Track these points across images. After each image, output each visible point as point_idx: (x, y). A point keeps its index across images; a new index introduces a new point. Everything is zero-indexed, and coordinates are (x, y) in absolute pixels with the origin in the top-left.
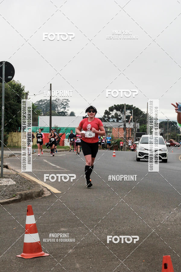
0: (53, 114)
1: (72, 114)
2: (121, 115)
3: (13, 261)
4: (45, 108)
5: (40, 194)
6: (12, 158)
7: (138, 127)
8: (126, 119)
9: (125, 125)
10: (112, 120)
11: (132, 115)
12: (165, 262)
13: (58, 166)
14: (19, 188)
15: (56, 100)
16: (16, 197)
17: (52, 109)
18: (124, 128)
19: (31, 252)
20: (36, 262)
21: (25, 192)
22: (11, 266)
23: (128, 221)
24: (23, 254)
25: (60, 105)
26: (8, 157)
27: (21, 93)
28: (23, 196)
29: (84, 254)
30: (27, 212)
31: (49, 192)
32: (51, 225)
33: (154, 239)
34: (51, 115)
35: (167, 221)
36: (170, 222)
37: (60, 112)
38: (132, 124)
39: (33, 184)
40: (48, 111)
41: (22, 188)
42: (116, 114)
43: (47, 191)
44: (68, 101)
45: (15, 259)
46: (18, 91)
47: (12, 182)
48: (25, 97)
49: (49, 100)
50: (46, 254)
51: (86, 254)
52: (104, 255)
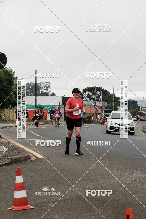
0: (38, 94)
1: (53, 95)
2: (92, 95)
3: (5, 212)
4: (31, 90)
5: (27, 158)
6: (5, 130)
7: (106, 105)
8: (97, 99)
9: (95, 104)
10: (85, 100)
11: (101, 96)
12: (127, 214)
13: (42, 136)
14: (10, 154)
16: (8, 161)
17: (37, 90)
18: (95, 106)
19: (20, 205)
20: (24, 214)
21: (15, 157)
22: (3, 216)
23: (98, 181)
24: (13, 207)
25: (44, 87)
26: (2, 129)
27: (12, 77)
28: (14, 161)
29: (63, 207)
30: (17, 173)
31: (34, 157)
32: (35, 184)
33: (119, 196)
34: (36, 95)
36: (132, 181)
37: (44, 93)
38: (101, 102)
39: (22, 150)
40: (34, 92)
41: (12, 154)
42: (88, 94)
43: (33, 156)
44: (50, 84)
45: (6, 211)
46: (9, 76)
47: (4, 149)
48: (15, 81)
49: (34, 83)
50: (32, 207)
51: (64, 207)
52: (79, 208)
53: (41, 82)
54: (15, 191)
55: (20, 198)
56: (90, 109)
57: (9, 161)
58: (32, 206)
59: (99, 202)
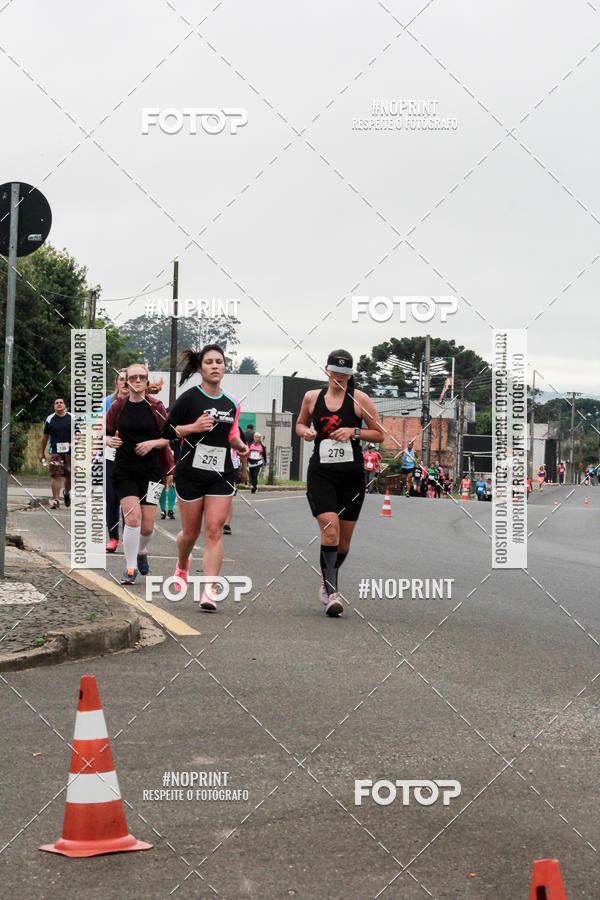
1: (248, 368)
2: (413, 372)
3: (29, 863)
4: (155, 344)
5: (129, 637)
6: (39, 513)
7: (471, 415)
8: (432, 389)
9: (425, 409)
10: (383, 392)
11: (450, 375)
12: (540, 883)
14: (56, 617)
15: (195, 318)
16: (45, 645)
18: (423, 417)
19: (91, 834)
20: (106, 871)
21: (78, 629)
22: (19, 880)
23: (425, 739)
24: (61, 841)
25: (208, 337)
26: (25, 509)
27: (75, 292)
28: (71, 645)
29: (272, 845)
30: (81, 698)
31: (159, 632)
32: (160, 746)
33: (511, 802)
34: (173, 369)
35: (558, 741)
36: (568, 742)
38: (451, 404)
39: (106, 602)
40: (167, 354)
41: (68, 618)
42: (396, 370)
43: (152, 627)
44: (235, 323)
45: (34, 859)
46: (62, 285)
47: (33, 596)
48: (86, 305)
49: (169, 318)
50: (141, 845)
51: (277, 847)
52: (340, 851)
54: (72, 776)
55: (92, 806)
56: (404, 431)
57: (50, 648)
58: (143, 840)
59: (425, 827)
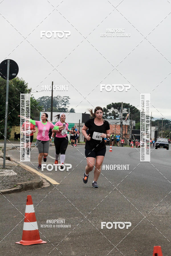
0: (54, 110)
1: (72, 111)
2: (118, 112)
3: (13, 247)
4: (46, 104)
5: (40, 185)
6: (14, 151)
7: (134, 124)
8: (123, 117)
9: (121, 122)
10: (110, 118)
11: (128, 113)
12: (155, 252)
14: (20, 179)
15: (58, 97)
17: (54, 105)
18: (121, 125)
19: (30, 239)
20: (34, 249)
21: (26, 182)
22: (10, 251)
23: (122, 213)
24: (22, 241)
25: (61, 102)
26: (11, 150)
27: (25, 90)
28: (24, 187)
29: (80, 242)
30: (27, 201)
31: (48, 183)
32: (49, 215)
33: (146, 231)
34: (52, 111)
35: (159, 214)
36: (162, 214)
37: (61, 109)
38: (129, 121)
39: (34, 175)
40: (50, 107)
41: (23, 179)
42: (113, 112)
43: (46, 182)
44: (69, 98)
45: (14, 246)
46: (21, 88)
47: (13, 173)
49: (50, 97)
50: (44, 242)
51: (82, 243)
52: (99, 244)
53: (58, 96)
54: (25, 223)
55: (30, 231)
56: (115, 128)
57: (18, 188)
58: (44, 241)
